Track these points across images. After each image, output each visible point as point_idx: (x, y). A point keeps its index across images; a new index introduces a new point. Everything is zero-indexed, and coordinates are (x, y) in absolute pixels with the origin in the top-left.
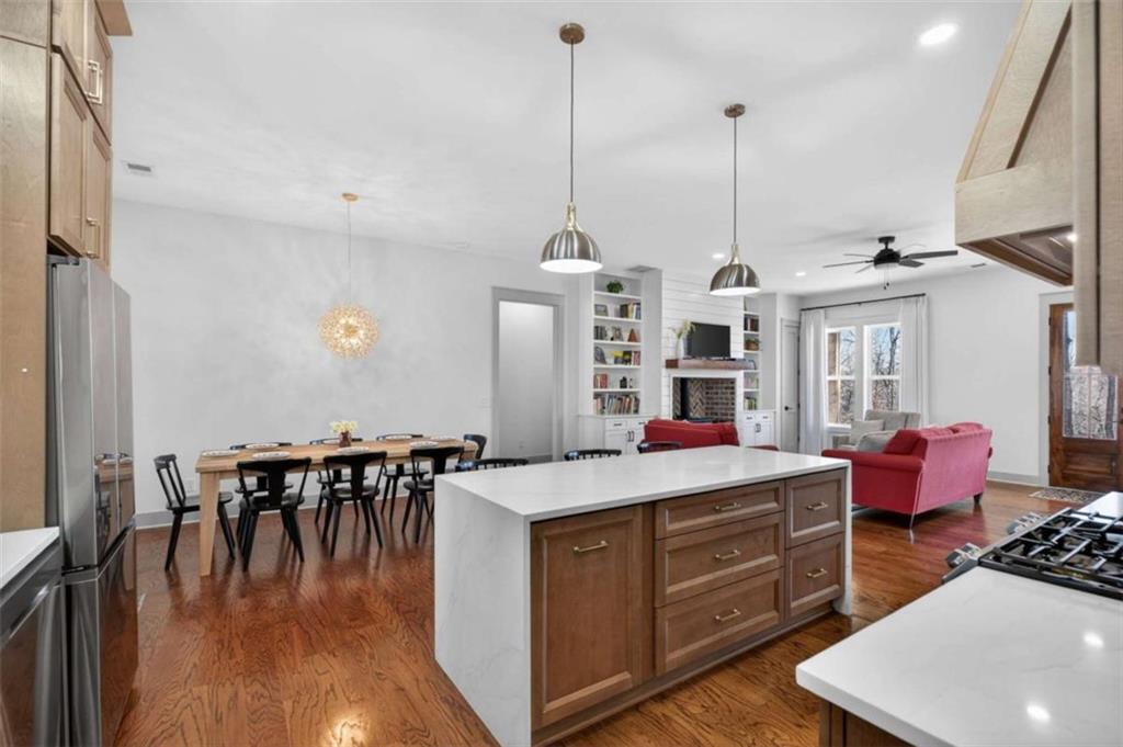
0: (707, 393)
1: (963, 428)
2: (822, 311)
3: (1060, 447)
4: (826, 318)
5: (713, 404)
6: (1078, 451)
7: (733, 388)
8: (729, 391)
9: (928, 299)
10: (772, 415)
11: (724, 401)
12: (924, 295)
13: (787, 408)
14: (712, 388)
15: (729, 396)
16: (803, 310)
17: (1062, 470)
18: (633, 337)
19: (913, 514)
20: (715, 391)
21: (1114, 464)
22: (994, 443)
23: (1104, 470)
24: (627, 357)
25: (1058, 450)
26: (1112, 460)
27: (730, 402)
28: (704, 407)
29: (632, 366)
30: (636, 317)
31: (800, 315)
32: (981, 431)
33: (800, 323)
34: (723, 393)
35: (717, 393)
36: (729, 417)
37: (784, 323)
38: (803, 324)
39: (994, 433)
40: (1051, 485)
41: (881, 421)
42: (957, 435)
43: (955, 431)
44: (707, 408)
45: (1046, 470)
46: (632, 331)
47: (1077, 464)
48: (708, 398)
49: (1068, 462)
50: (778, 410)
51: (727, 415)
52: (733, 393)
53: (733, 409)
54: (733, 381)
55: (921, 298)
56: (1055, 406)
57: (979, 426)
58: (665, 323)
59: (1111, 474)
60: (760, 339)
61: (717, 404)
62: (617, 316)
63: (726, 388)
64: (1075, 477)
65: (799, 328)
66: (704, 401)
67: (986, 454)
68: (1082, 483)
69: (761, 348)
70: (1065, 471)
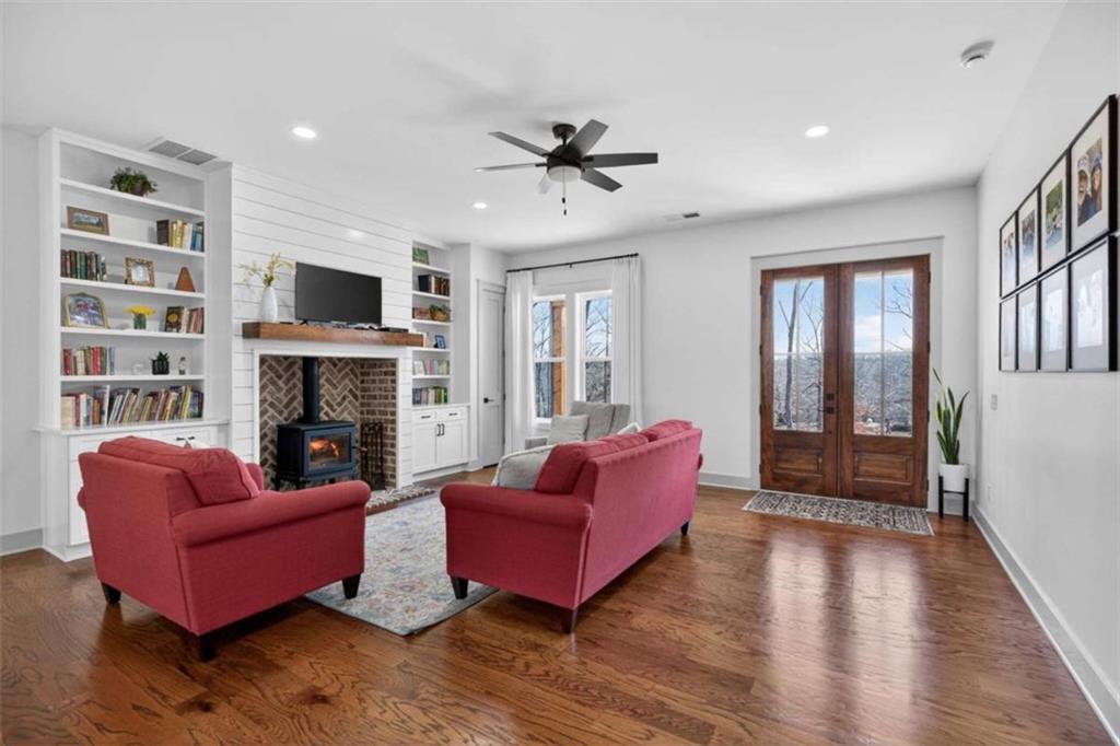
0: (362, 382)
1: (666, 432)
2: (529, 272)
3: (771, 442)
4: (534, 283)
5: (370, 397)
6: (786, 446)
7: (394, 373)
8: (390, 378)
9: (642, 262)
10: (465, 409)
11: (383, 393)
12: (636, 255)
13: (486, 400)
14: (368, 374)
15: (389, 384)
16: (509, 271)
17: (772, 470)
18: (185, 282)
19: (576, 605)
20: (371, 377)
21: (820, 460)
22: (705, 448)
23: (812, 467)
24: (173, 318)
25: (768, 445)
26: (818, 455)
27: (390, 394)
28: (357, 404)
29: (183, 334)
30: (193, 247)
31: (506, 279)
32: (688, 433)
33: (505, 289)
34: (381, 381)
35: (374, 381)
36: (389, 417)
37: (482, 287)
38: (508, 290)
39: (704, 433)
40: (762, 487)
41: (585, 416)
42: (655, 444)
43: (652, 437)
44: (362, 405)
45: (758, 468)
46: (184, 271)
47: (787, 461)
48: (364, 390)
49: (778, 460)
50: (473, 403)
51: (385, 413)
52: (394, 381)
53: (394, 405)
54: (393, 363)
55: (634, 259)
56: (766, 394)
57: (686, 425)
58: (237, 258)
59: (817, 472)
60: (452, 306)
61: (375, 397)
62: (152, 242)
63: (386, 373)
64: (786, 478)
65: (504, 294)
66: (358, 393)
67: (696, 463)
68: (791, 485)
69: (452, 318)
70: (776, 471)
